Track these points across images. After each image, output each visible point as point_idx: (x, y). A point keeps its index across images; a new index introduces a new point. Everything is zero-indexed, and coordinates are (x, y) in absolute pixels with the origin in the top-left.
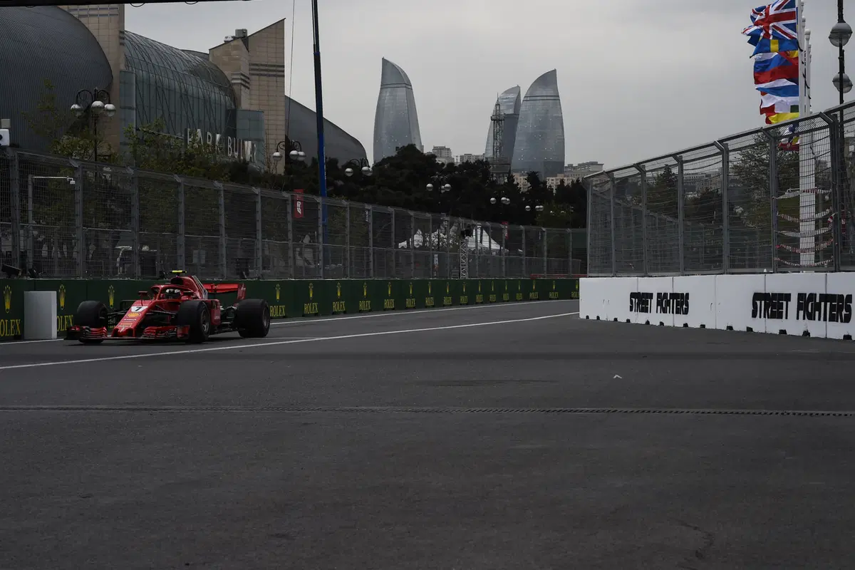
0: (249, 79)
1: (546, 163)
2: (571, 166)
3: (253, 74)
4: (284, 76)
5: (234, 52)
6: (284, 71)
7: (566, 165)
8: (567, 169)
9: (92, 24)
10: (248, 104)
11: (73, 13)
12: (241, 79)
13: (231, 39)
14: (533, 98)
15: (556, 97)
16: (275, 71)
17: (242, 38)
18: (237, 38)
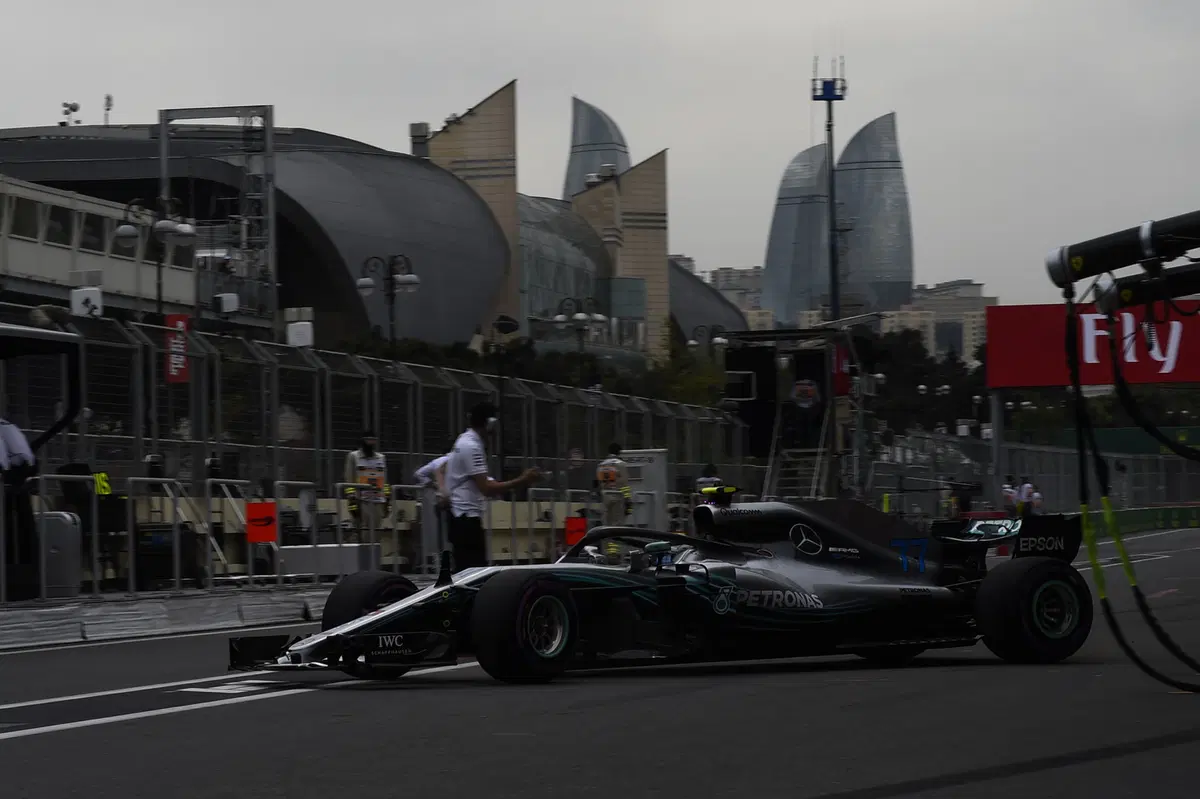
0: (621, 232)
2: (922, 288)
3: (628, 227)
4: (665, 228)
5: (607, 200)
6: (665, 221)
7: (915, 287)
8: (917, 295)
9: (482, 187)
10: (623, 269)
11: (456, 173)
12: (617, 237)
13: (596, 180)
14: (855, 166)
15: (895, 163)
16: (656, 221)
17: (611, 177)
18: (605, 179)
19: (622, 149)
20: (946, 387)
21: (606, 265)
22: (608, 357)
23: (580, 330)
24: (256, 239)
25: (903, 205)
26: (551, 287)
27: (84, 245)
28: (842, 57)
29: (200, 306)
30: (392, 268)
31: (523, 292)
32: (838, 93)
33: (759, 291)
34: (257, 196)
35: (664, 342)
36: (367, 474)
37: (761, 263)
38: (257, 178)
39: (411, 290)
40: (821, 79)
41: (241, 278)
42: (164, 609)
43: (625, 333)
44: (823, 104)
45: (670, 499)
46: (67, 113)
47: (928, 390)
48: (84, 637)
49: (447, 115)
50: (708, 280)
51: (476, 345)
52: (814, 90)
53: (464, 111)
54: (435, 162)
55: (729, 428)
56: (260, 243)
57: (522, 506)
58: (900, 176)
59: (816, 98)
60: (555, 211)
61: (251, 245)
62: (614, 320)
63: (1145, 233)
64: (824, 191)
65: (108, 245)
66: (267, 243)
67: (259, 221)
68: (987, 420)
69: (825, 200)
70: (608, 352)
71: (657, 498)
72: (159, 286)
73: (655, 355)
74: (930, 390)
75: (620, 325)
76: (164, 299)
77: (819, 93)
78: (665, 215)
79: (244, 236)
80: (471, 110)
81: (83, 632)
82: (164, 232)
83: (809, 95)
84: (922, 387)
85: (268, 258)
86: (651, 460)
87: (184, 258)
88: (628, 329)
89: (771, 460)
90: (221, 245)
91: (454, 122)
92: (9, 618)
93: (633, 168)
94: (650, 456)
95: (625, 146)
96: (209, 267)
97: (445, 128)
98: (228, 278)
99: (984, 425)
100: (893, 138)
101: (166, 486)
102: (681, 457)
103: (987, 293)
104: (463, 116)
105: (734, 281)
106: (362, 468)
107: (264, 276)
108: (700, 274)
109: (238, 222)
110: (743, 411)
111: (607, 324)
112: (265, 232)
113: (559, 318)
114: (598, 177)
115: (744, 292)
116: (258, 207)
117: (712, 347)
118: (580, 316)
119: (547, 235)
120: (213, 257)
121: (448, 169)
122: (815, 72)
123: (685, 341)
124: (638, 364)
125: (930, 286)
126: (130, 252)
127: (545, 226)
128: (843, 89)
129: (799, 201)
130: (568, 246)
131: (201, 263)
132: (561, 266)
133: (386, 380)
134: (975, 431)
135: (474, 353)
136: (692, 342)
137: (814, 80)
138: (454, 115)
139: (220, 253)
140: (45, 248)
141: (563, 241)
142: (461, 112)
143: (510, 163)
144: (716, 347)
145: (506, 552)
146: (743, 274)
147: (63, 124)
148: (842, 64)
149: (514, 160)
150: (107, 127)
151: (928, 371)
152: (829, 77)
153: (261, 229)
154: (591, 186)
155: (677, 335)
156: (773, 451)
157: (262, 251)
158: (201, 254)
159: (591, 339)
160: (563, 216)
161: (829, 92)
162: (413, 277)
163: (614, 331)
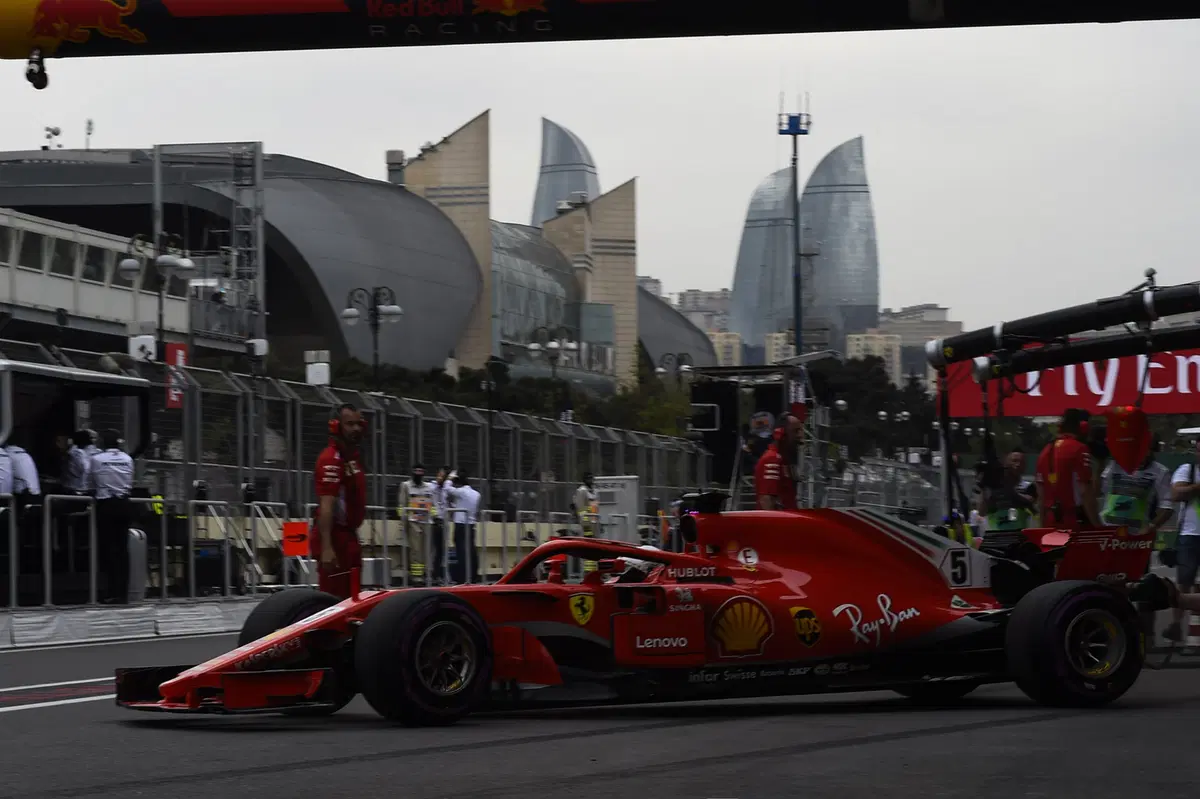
0: (590, 258)
1: (844, 309)
2: (888, 312)
3: (598, 253)
4: (634, 255)
5: (577, 227)
6: (634, 248)
7: (881, 311)
8: (882, 319)
9: (457, 214)
10: (592, 294)
11: (432, 201)
12: (585, 262)
13: (568, 207)
14: (822, 189)
15: (863, 187)
16: (625, 248)
17: (582, 205)
18: (576, 206)
19: (589, 169)
20: (905, 413)
21: (577, 292)
22: (577, 381)
23: (552, 357)
24: (246, 269)
25: (869, 228)
26: (522, 312)
27: (86, 275)
28: (807, 93)
29: (194, 334)
30: (376, 299)
31: (495, 316)
32: (803, 127)
33: (726, 313)
34: (246, 228)
35: (632, 368)
36: (418, 500)
37: (729, 286)
38: (247, 211)
39: (394, 320)
40: (787, 114)
41: (232, 307)
42: (220, 611)
43: (594, 358)
44: (789, 138)
45: (640, 521)
46: (49, 137)
47: (888, 416)
48: (157, 633)
49: (423, 144)
50: (675, 301)
51: (452, 369)
52: (781, 124)
53: (440, 139)
54: (410, 190)
55: (694, 457)
56: (250, 273)
57: (512, 527)
58: (868, 199)
59: (782, 132)
60: (527, 237)
61: (240, 276)
62: (584, 345)
63: (998, 331)
64: (790, 215)
65: (109, 275)
66: (256, 274)
67: (249, 253)
68: (937, 448)
69: (790, 222)
70: (577, 376)
71: (629, 522)
72: (161, 317)
73: (624, 381)
74: (890, 416)
75: (590, 350)
76: (165, 329)
77: (785, 127)
78: (633, 242)
79: (234, 266)
80: (445, 138)
81: (156, 628)
82: (164, 266)
83: (776, 129)
84: (883, 413)
85: (258, 287)
86: (623, 486)
87: (179, 288)
88: (598, 354)
89: (733, 484)
90: (213, 275)
91: (429, 150)
92: (99, 616)
93: (602, 196)
94: (621, 482)
95: (594, 167)
96: (201, 297)
97: (420, 155)
98: (219, 306)
99: (934, 453)
100: (861, 162)
101: (211, 507)
102: (650, 481)
103: (952, 317)
104: (438, 144)
105: (702, 303)
106: (413, 496)
107: (253, 305)
108: (667, 296)
109: (228, 253)
110: (707, 441)
111: (578, 350)
112: (254, 262)
113: (533, 346)
114: (569, 204)
115: (711, 314)
116: (248, 238)
117: (679, 375)
118: (554, 345)
119: (518, 261)
120: (206, 287)
121: (422, 195)
122: (781, 107)
123: (653, 368)
124: (606, 388)
125: (896, 309)
126: (129, 284)
127: (515, 252)
128: (808, 123)
129: (766, 223)
130: (539, 272)
131: (194, 293)
132: (532, 291)
133: (393, 414)
134: (926, 459)
135: (451, 379)
136: (661, 370)
137: (780, 115)
138: (429, 143)
139: (212, 283)
140: (51, 279)
141: (533, 266)
142: (436, 140)
143: (482, 191)
144: (684, 375)
145: (494, 567)
146: (710, 296)
147: (45, 148)
148: (808, 100)
149: (487, 187)
150: (88, 150)
151: (888, 396)
152: (794, 112)
153: (250, 260)
154: (561, 212)
155: (645, 361)
156: (734, 478)
157: (251, 282)
158: (195, 283)
159: (562, 363)
160: (535, 244)
161: (795, 127)
162: (396, 308)
163: (584, 356)
